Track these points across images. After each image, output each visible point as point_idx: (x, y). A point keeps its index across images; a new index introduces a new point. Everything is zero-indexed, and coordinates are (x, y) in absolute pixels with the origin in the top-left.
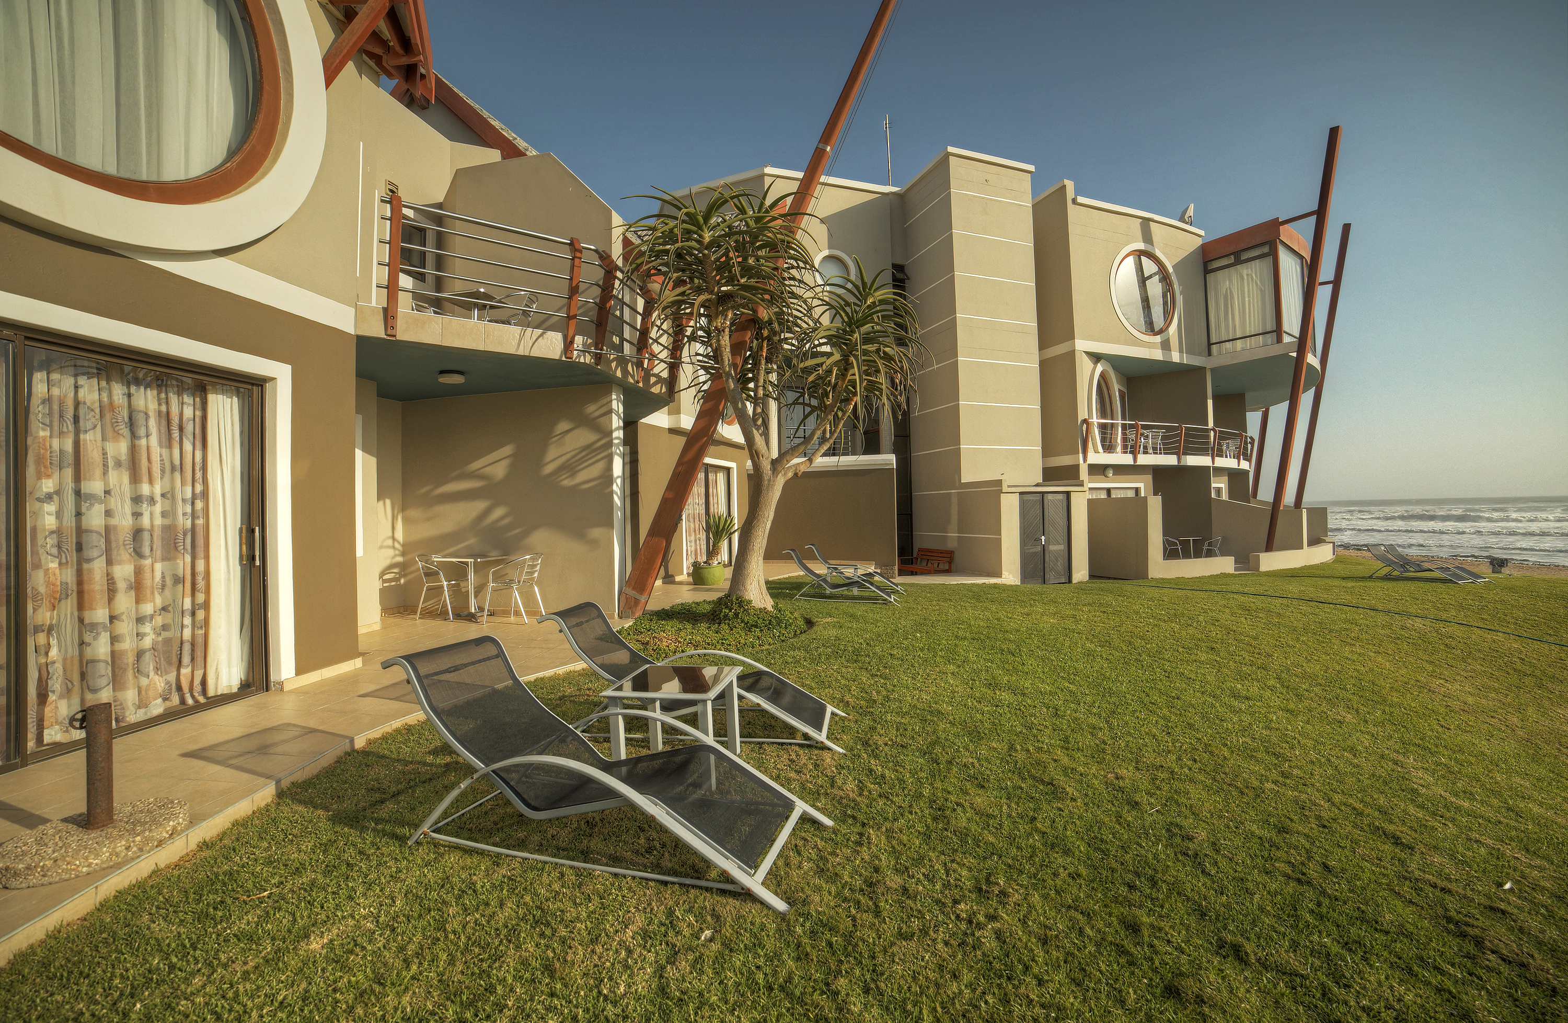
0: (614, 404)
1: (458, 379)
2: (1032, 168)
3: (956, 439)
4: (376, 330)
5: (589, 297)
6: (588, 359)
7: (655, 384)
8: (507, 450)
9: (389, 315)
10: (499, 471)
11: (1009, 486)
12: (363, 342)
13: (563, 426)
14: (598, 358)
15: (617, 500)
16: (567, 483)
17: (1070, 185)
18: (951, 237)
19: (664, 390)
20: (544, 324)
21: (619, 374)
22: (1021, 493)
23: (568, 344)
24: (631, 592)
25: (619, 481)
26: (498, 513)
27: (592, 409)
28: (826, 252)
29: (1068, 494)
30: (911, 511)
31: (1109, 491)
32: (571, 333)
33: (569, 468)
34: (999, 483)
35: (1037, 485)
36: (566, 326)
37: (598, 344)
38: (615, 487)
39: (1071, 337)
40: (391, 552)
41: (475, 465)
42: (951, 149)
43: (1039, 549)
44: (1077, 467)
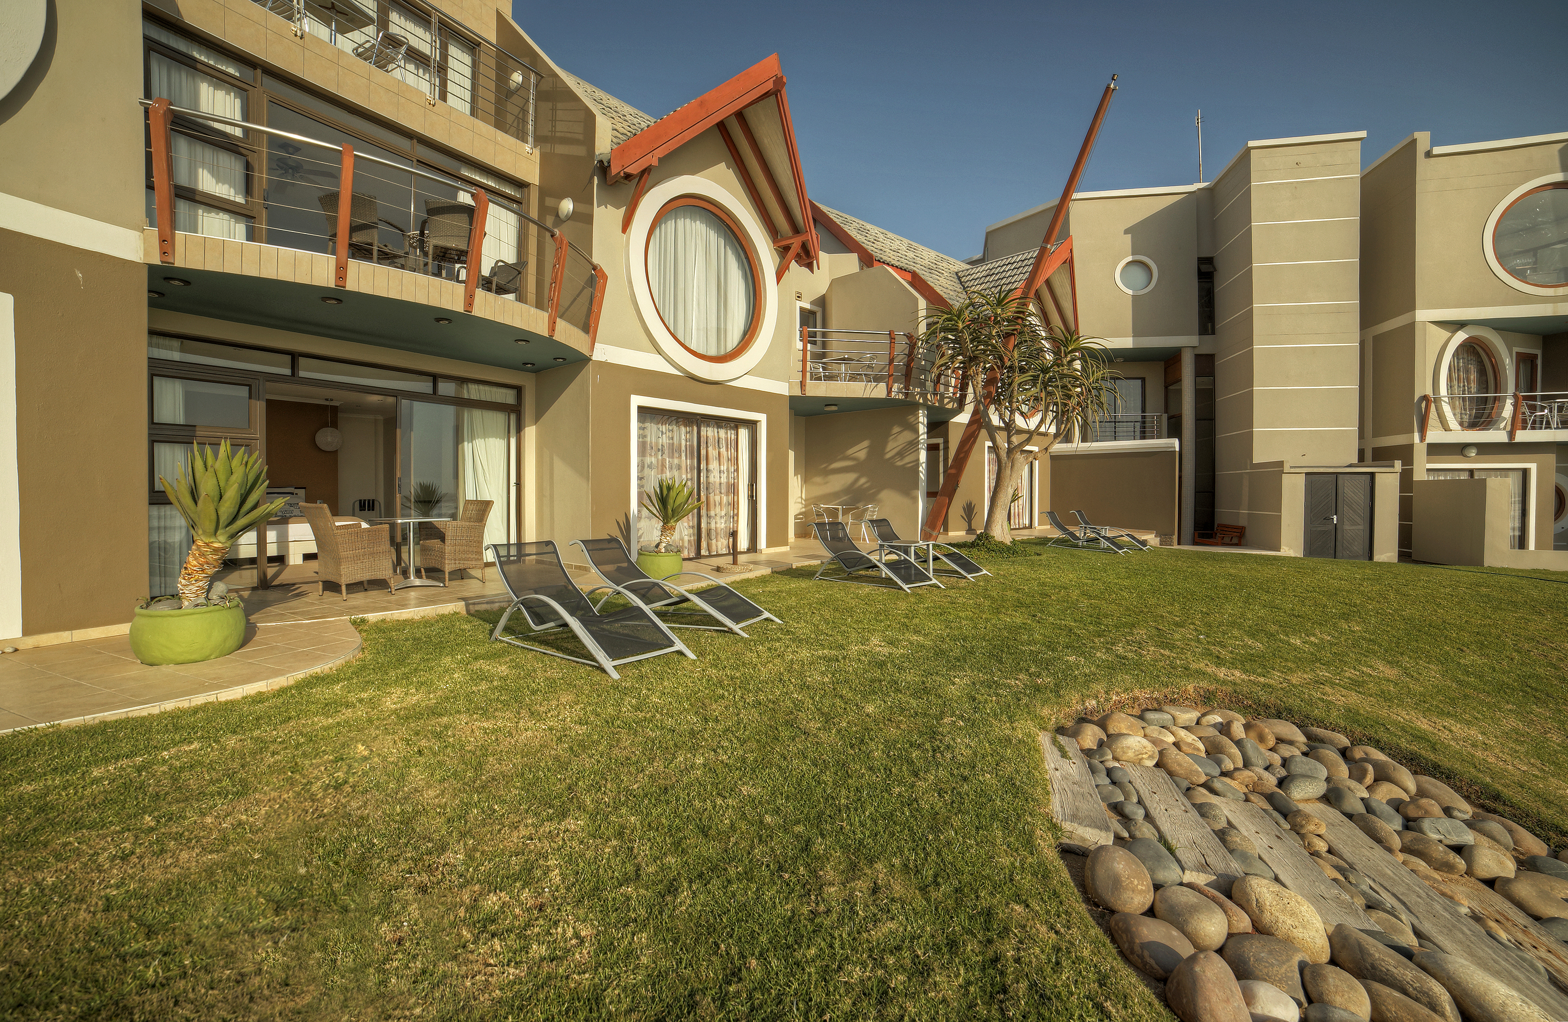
0: (921, 419)
1: (834, 408)
2: (1363, 134)
3: (1249, 423)
4: (797, 392)
5: (900, 362)
6: (901, 396)
7: (948, 403)
8: (866, 443)
9: (803, 385)
10: (862, 455)
11: (1291, 467)
12: (792, 398)
13: (896, 429)
14: (907, 394)
15: (922, 476)
16: (899, 463)
17: (1423, 139)
18: (1250, 230)
19: (955, 405)
20: (877, 379)
21: (921, 401)
22: (1307, 474)
23: (889, 391)
24: (928, 530)
25: (924, 465)
26: (863, 480)
27: (911, 419)
28: (1130, 258)
29: (1372, 475)
30: (1214, 488)
31: (1471, 472)
32: (890, 382)
33: (901, 454)
34: (1281, 464)
35: (1350, 466)
36: (888, 379)
37: (907, 388)
38: (921, 469)
39: (1412, 307)
40: (800, 506)
41: (850, 452)
42: (1251, 144)
43: (1332, 528)
44: (1410, 448)
